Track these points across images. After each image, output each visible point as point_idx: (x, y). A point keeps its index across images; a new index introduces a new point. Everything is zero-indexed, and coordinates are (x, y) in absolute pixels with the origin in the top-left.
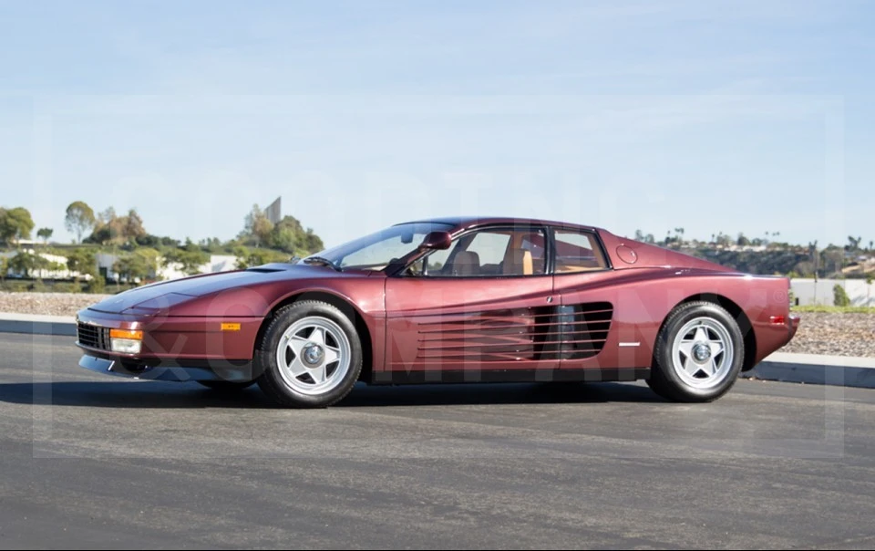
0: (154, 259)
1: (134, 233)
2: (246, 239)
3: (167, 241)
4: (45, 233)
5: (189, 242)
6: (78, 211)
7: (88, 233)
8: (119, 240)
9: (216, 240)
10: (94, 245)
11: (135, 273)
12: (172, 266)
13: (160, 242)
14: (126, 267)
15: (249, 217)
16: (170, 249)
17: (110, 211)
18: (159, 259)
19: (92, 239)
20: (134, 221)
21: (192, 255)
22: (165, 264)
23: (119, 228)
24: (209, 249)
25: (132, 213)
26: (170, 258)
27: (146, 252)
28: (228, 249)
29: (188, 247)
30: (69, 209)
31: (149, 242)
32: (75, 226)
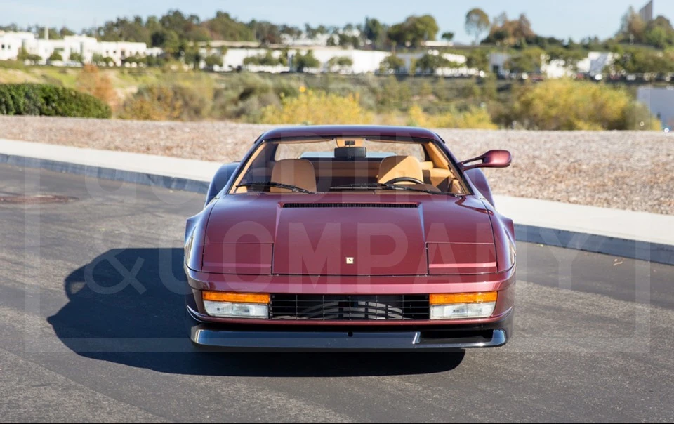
0: (539, 56)
1: (523, 34)
2: (622, 37)
3: (552, 41)
4: (448, 36)
5: (571, 41)
6: (475, 17)
7: (484, 34)
8: (511, 41)
9: (596, 39)
10: (489, 46)
11: (521, 70)
12: (554, 63)
13: (546, 42)
14: (515, 64)
15: (625, 18)
16: (554, 48)
17: (504, 15)
18: (544, 57)
19: (487, 41)
20: (524, 24)
21: (572, 53)
22: (548, 62)
23: (510, 30)
24: (587, 47)
25: (522, 17)
26: (553, 56)
27: (533, 50)
28: (606, 47)
29: (569, 46)
30: (469, 15)
31: (537, 41)
32: (474, 29)
